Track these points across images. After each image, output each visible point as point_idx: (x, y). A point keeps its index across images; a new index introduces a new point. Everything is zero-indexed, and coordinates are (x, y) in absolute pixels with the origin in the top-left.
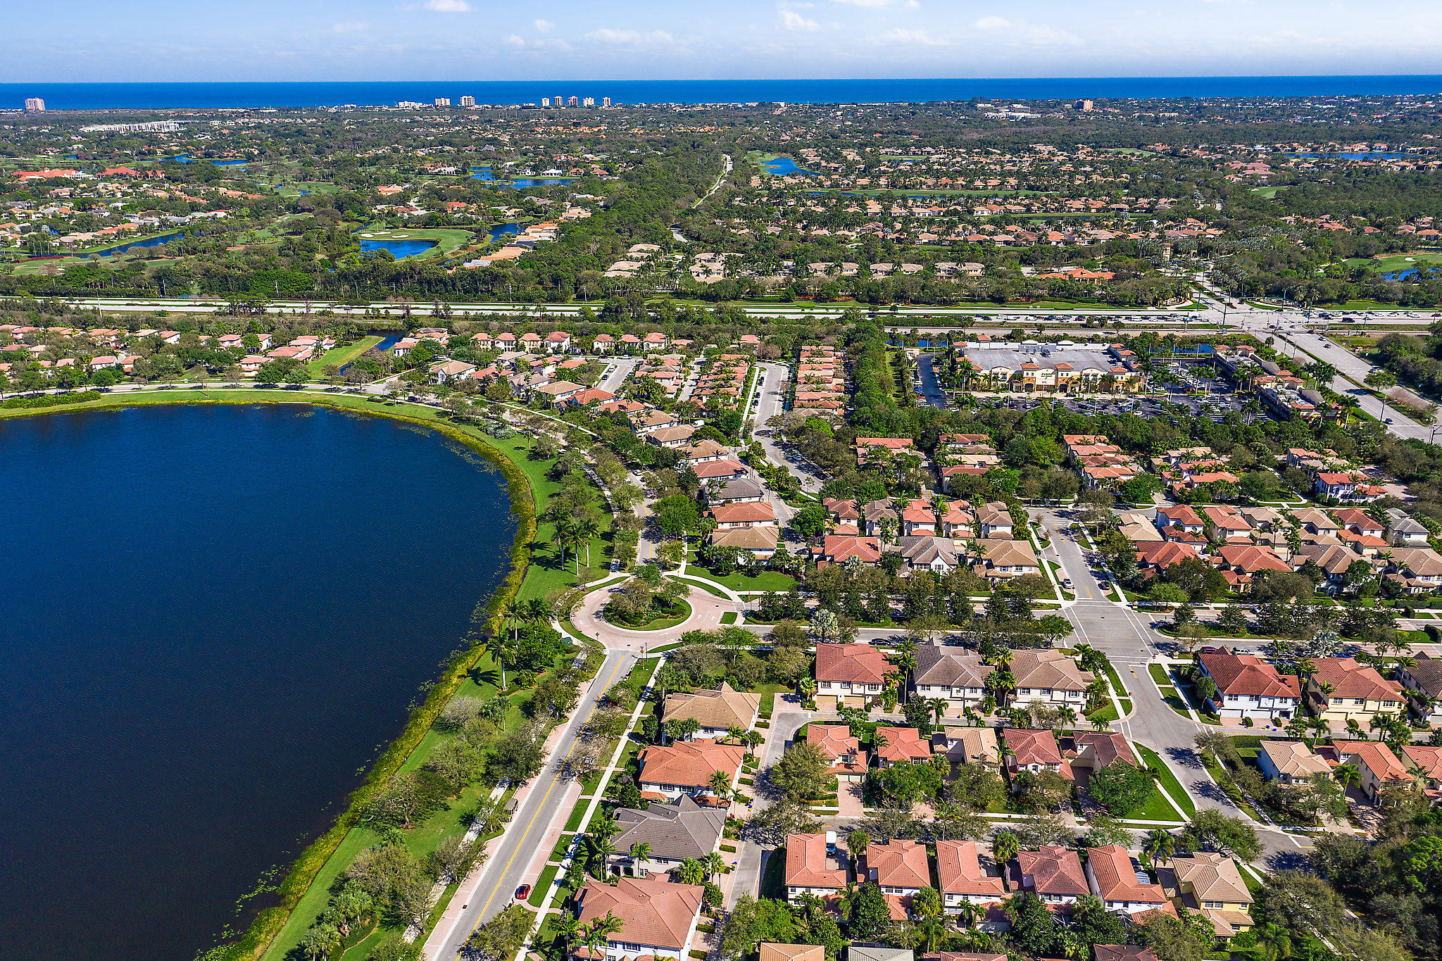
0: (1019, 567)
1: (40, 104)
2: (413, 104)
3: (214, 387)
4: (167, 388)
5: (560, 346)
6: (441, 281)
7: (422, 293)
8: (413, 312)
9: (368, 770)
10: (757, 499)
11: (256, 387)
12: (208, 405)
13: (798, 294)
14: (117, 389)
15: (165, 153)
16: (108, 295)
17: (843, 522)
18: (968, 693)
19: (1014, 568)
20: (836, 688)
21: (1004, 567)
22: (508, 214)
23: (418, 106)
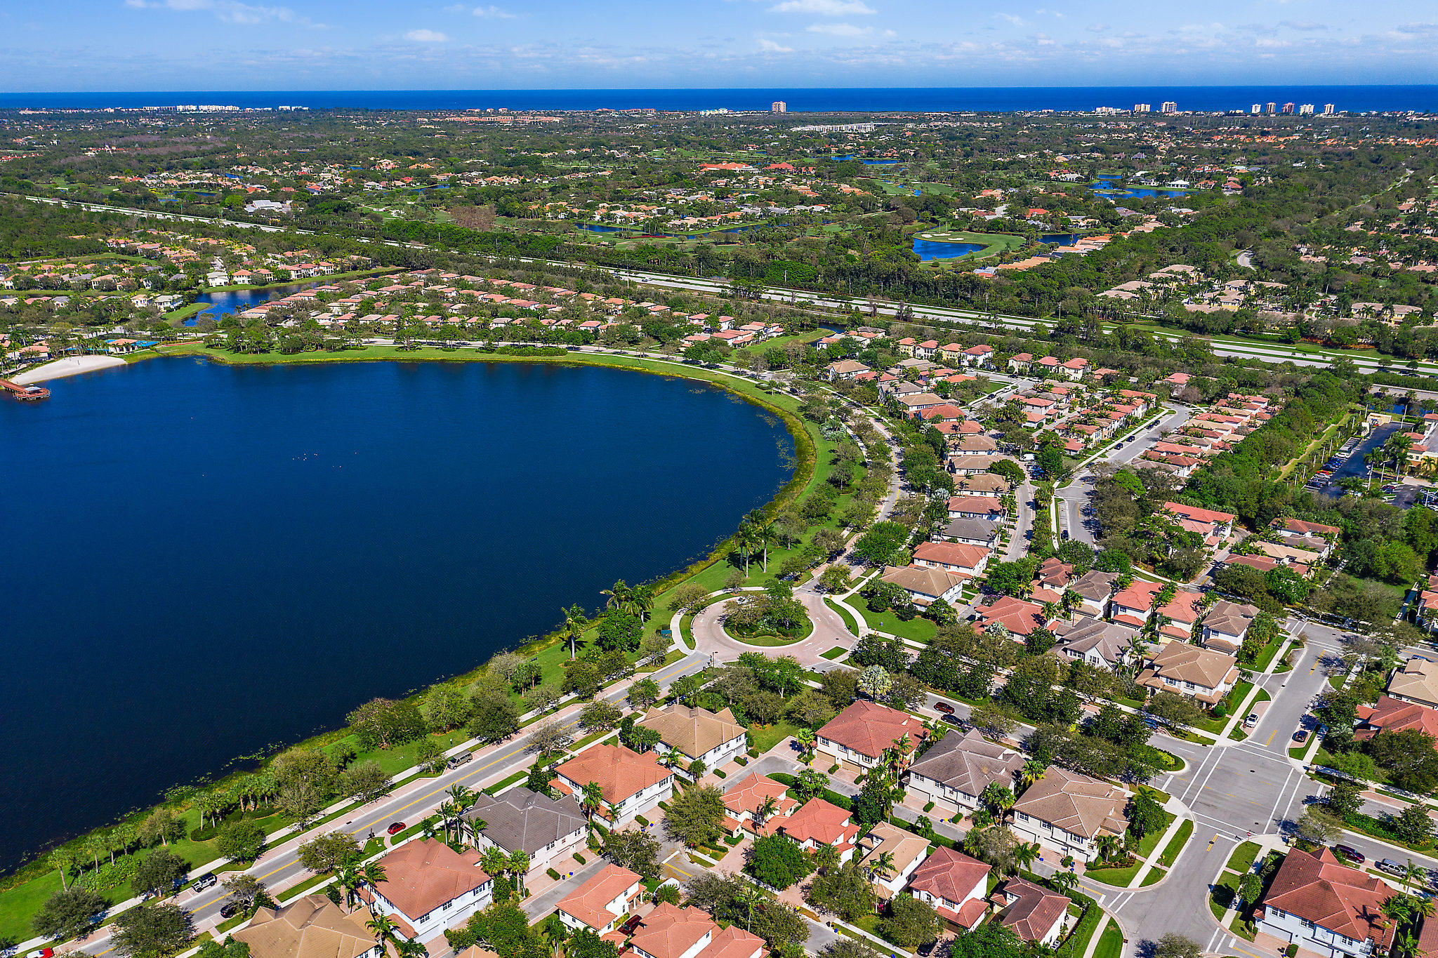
0: (1191, 684)
1: (782, 106)
2: (1111, 109)
3: (655, 355)
4: (620, 353)
5: (975, 360)
6: (926, 285)
7: (907, 294)
8: (880, 311)
9: (414, 693)
10: (985, 544)
11: (685, 362)
12: (636, 372)
13: (1303, 335)
14: (585, 349)
15: (838, 152)
16: (660, 271)
17: (1047, 587)
18: (960, 798)
19: (1183, 684)
20: (833, 748)
21: (1172, 680)
22: (1082, 224)
23: (1113, 111)
